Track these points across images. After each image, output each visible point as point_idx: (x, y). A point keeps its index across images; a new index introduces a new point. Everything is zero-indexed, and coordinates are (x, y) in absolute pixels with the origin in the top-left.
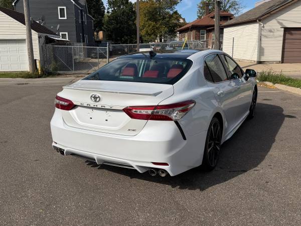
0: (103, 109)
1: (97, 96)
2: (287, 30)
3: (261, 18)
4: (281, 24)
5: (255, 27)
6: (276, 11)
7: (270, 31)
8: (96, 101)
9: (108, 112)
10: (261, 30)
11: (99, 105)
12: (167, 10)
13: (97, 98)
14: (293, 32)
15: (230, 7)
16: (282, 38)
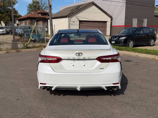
0: (84, 59)
1: (80, 53)
2: (81, 22)
3: (69, 15)
4: (78, 18)
5: (66, 20)
6: (75, 12)
7: (73, 22)
8: (79, 56)
9: (85, 61)
10: (69, 21)
11: (81, 58)
12: (8, 7)
13: (80, 54)
14: (83, 23)
15: (45, 8)
16: (78, 25)
